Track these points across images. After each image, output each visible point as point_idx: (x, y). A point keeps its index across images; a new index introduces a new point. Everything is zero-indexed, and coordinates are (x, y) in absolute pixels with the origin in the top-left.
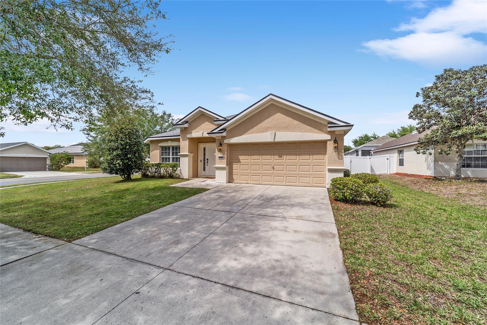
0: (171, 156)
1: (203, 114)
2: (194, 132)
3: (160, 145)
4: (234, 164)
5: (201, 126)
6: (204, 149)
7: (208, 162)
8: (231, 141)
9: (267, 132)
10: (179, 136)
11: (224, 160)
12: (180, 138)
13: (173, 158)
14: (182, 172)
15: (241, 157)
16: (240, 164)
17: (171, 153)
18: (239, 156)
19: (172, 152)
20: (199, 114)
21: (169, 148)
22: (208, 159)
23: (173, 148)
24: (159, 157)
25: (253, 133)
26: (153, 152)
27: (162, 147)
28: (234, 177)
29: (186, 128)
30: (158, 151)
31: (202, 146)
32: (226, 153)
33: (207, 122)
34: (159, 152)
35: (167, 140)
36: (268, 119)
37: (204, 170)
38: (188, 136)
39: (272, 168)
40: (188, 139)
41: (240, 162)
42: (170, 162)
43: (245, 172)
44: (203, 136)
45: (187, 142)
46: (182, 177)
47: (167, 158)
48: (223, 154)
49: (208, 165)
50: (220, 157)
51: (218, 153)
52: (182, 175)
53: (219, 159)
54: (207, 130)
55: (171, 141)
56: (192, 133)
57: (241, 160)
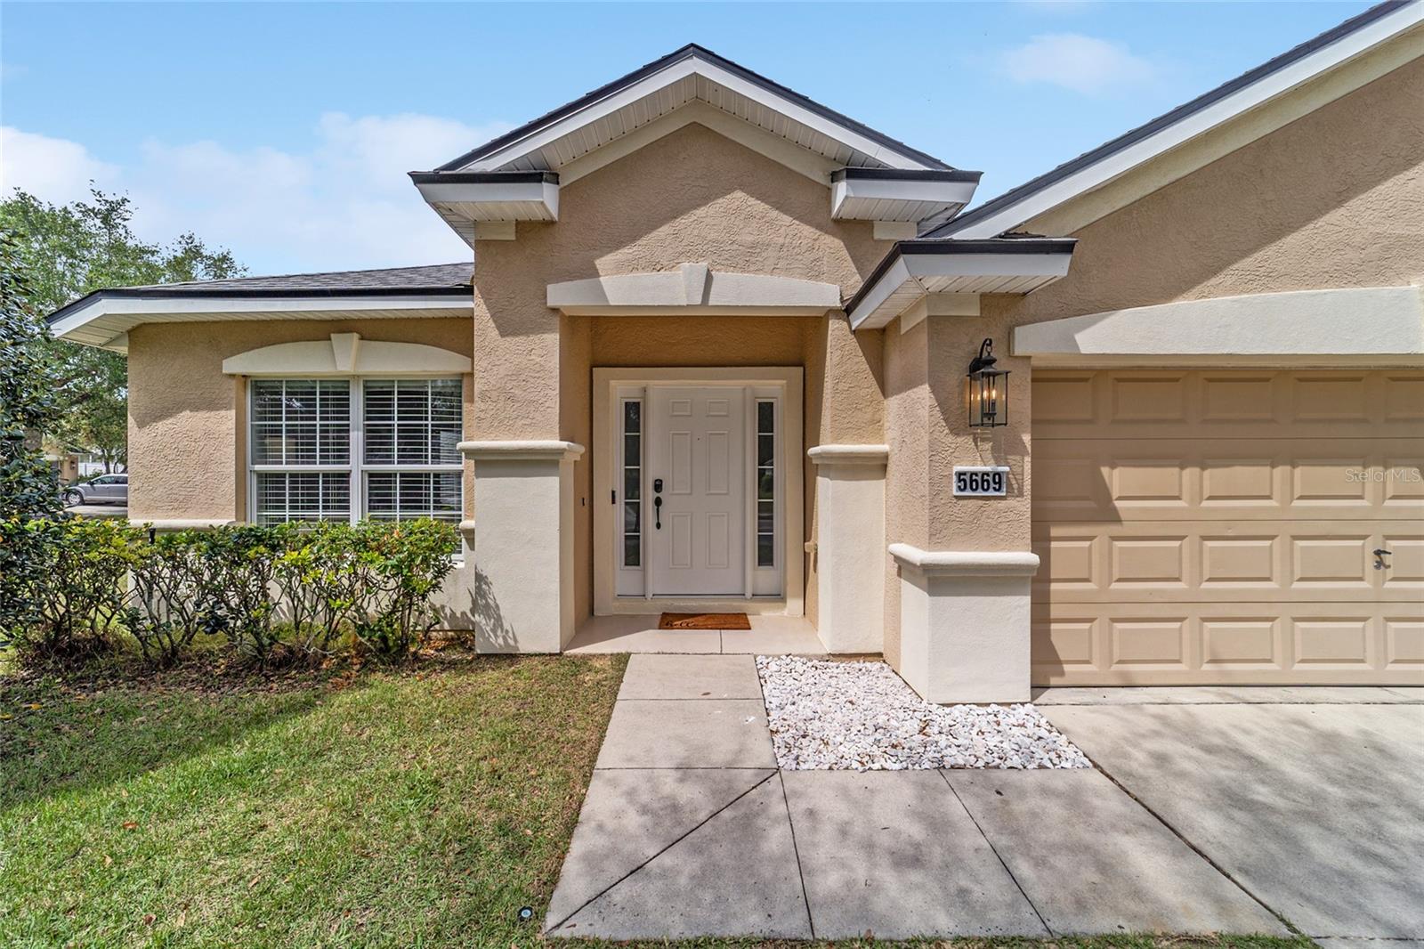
0: (356, 465)
1: (696, 129)
2: (619, 268)
3: (236, 364)
4: (1055, 532)
5: (682, 221)
6: (633, 412)
7: (658, 502)
8: (1079, 337)
9: (1388, 281)
10: (467, 291)
11: (1011, 502)
12: (467, 320)
13: (378, 483)
14: (499, 593)
15: (1118, 479)
16: (1115, 530)
17: (357, 439)
18: (1105, 471)
19: (370, 432)
20: (662, 118)
21: (337, 394)
22: (658, 486)
23: (377, 397)
24: (230, 468)
25: (1271, 279)
26: (161, 426)
27: (264, 389)
28: (1054, 639)
29: (531, 229)
30: (224, 422)
31: (619, 387)
32: (1027, 438)
33: (739, 194)
34: (232, 424)
35: (321, 331)
36: (1402, 177)
37: (633, 555)
38: (562, 295)
39: (1370, 560)
40: (556, 320)
41: (1113, 517)
42: (347, 508)
43: (1151, 592)
44: (712, 302)
45: (547, 348)
46: (501, 641)
47: (317, 475)
48: (999, 455)
49: (658, 526)
50: (969, 481)
51: (951, 438)
52: (499, 619)
53: (956, 497)
54: (748, 258)
55: (362, 338)
56: (595, 274)
57: (1118, 504)
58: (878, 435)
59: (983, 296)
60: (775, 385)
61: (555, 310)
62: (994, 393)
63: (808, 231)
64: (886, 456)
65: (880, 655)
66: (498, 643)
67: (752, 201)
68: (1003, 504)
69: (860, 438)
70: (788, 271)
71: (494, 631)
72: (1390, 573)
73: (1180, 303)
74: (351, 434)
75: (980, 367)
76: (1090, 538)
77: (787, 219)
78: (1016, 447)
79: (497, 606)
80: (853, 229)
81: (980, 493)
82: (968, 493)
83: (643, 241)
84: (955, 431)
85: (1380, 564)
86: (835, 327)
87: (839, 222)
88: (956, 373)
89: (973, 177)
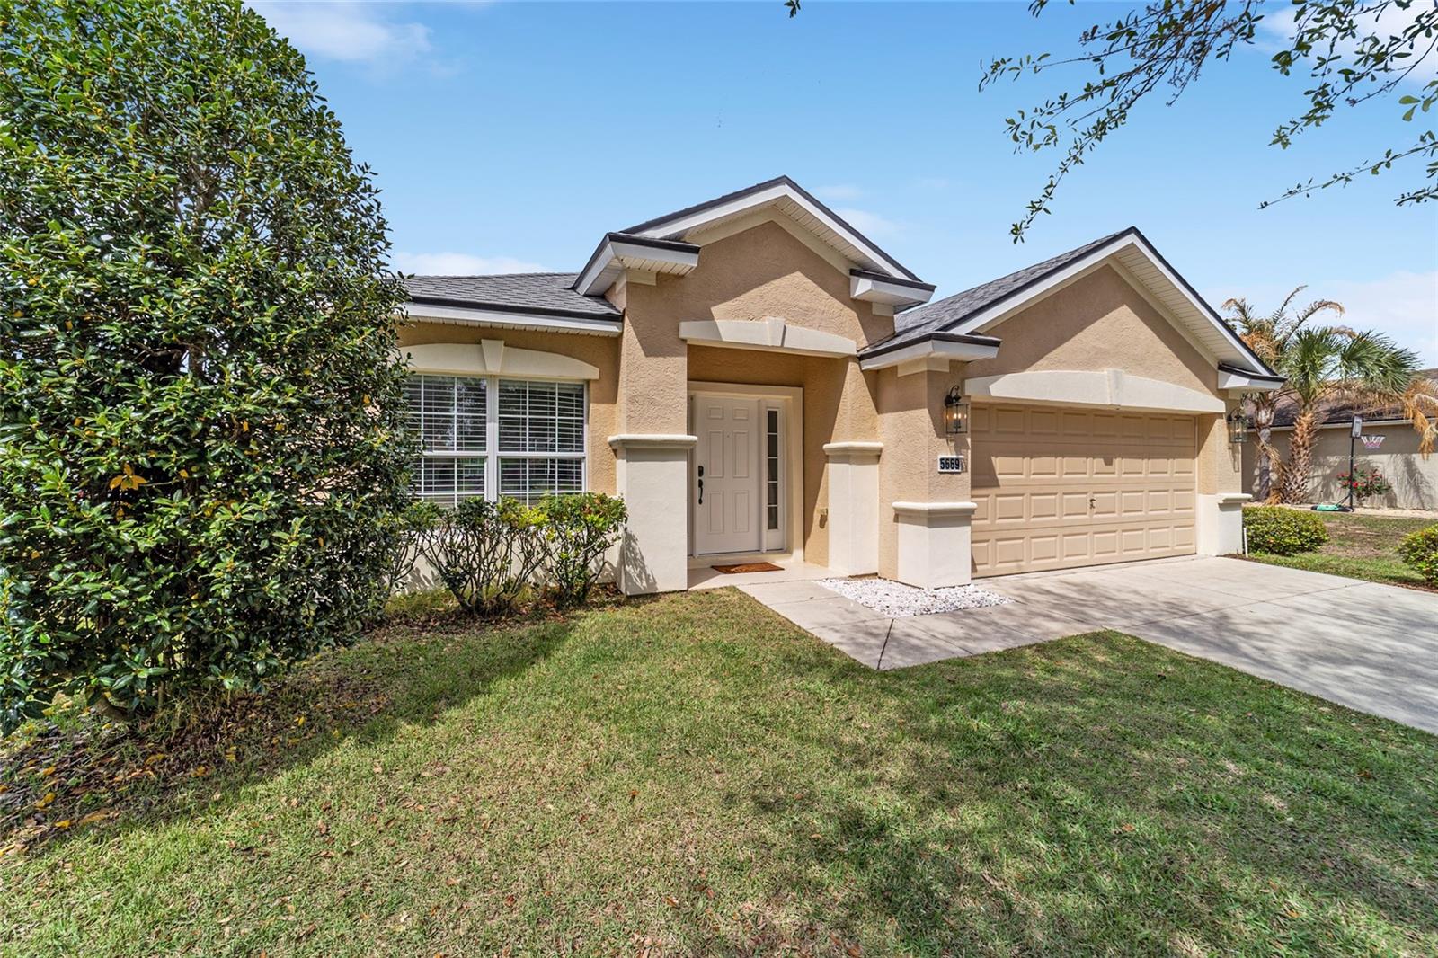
0: (492, 451)
2: (735, 314)
5: (765, 288)
7: (701, 483)
8: (991, 388)
11: (963, 475)
12: (616, 341)
13: (510, 464)
15: (998, 463)
16: (996, 491)
17: (492, 430)
18: (993, 458)
19: (505, 422)
20: (753, 215)
22: (700, 471)
23: (510, 394)
25: (1059, 364)
29: (666, 280)
32: (969, 440)
33: (798, 274)
35: (473, 336)
36: (1100, 321)
38: (691, 331)
39: (1089, 504)
40: (684, 349)
41: (995, 484)
42: (483, 489)
43: (1011, 524)
44: (785, 345)
45: (676, 367)
46: (644, 584)
47: (453, 460)
48: (958, 450)
49: (700, 502)
50: (946, 463)
51: (937, 439)
52: (643, 568)
53: (941, 473)
54: (804, 316)
55: (505, 345)
56: (710, 317)
57: (999, 477)
58: (874, 437)
59: (951, 361)
60: (783, 400)
61: (684, 340)
62: (960, 416)
63: (837, 304)
64: (881, 450)
65: (876, 574)
66: (642, 585)
67: (807, 280)
68: (959, 476)
69: (865, 438)
70: (826, 328)
71: (639, 576)
72: (1095, 510)
73: (1028, 372)
74: (488, 425)
75: (951, 401)
76: (987, 496)
77: (826, 295)
78: (965, 445)
79: (642, 558)
80: (862, 307)
81: (950, 470)
82: (945, 470)
83: (742, 298)
84: (939, 436)
85: (1092, 506)
86: (852, 367)
87: (855, 300)
88: (940, 404)
89: (931, 288)
